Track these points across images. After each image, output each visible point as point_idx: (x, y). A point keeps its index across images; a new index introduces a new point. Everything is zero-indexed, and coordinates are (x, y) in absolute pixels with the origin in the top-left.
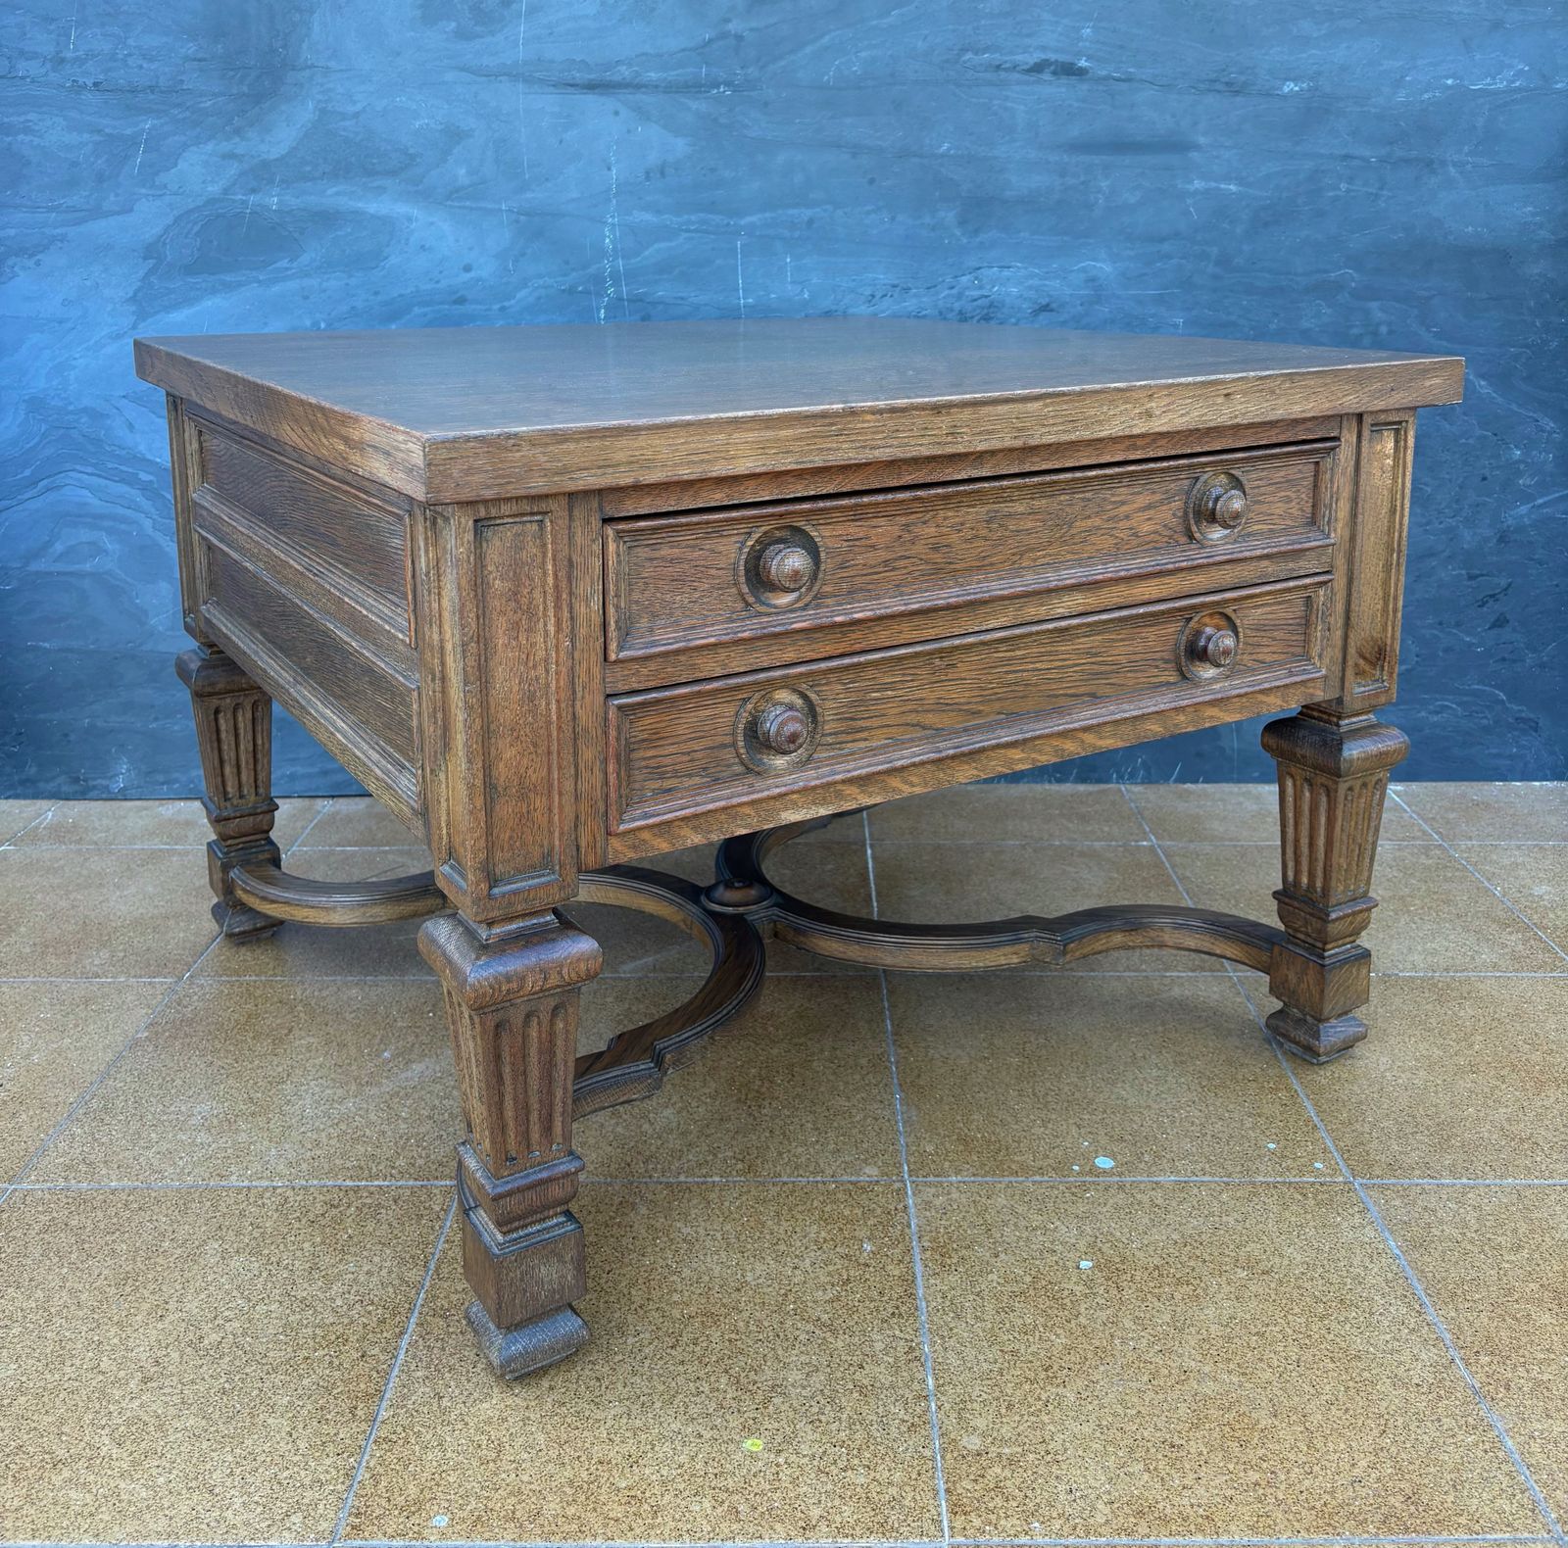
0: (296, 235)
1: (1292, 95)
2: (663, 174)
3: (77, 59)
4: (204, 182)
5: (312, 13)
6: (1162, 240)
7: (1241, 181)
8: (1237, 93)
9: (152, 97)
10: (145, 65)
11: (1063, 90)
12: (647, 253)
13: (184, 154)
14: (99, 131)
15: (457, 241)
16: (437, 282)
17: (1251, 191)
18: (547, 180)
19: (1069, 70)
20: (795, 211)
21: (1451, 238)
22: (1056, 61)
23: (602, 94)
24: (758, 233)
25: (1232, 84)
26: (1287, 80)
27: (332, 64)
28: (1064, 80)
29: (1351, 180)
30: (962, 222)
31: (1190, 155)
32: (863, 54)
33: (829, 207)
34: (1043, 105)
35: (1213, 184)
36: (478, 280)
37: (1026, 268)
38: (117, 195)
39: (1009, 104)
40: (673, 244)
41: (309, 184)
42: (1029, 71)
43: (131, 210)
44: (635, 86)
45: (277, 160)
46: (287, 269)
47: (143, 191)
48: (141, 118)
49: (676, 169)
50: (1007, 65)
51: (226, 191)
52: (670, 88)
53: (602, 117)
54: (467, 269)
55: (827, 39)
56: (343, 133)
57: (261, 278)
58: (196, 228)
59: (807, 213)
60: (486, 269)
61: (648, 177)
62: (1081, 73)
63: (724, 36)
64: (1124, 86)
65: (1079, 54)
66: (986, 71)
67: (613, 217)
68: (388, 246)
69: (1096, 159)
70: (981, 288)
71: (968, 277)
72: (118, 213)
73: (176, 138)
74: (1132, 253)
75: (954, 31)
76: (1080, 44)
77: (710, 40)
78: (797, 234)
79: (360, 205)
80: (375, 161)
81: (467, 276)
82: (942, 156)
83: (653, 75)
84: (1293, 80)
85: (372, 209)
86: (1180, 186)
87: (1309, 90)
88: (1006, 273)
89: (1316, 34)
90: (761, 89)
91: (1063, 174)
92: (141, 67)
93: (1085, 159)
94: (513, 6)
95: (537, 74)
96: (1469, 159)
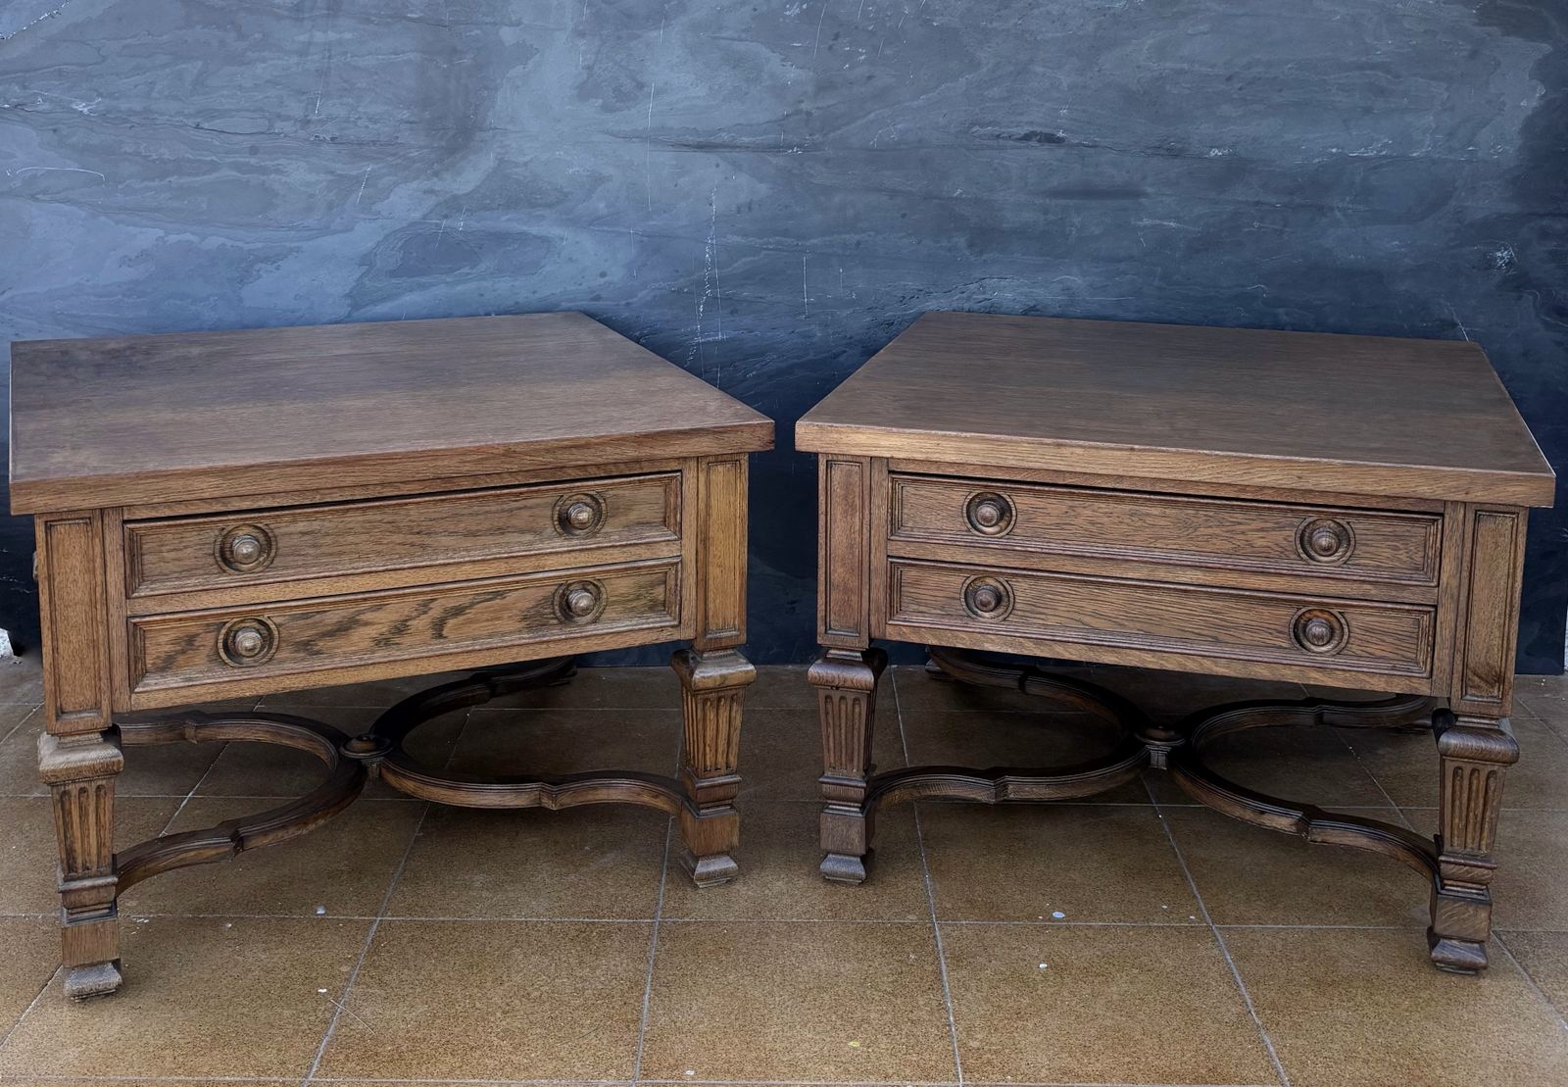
0: (476, 250)
1: (1217, 159)
2: (750, 209)
3: (320, 121)
4: (408, 210)
5: (497, 91)
6: (1120, 261)
7: (1178, 219)
8: (1175, 156)
9: (374, 148)
10: (371, 126)
11: (1046, 153)
12: (736, 265)
13: (396, 189)
14: (332, 172)
15: (596, 255)
16: (581, 284)
17: (1186, 227)
18: (665, 212)
19: (1050, 139)
20: (847, 236)
21: (1338, 263)
22: (1041, 132)
23: (707, 152)
24: (819, 252)
25: (1172, 150)
26: (1212, 147)
27: (509, 127)
28: (1047, 146)
29: (1261, 220)
30: (971, 245)
31: (1141, 200)
32: (899, 126)
33: (872, 233)
34: (1031, 164)
35: (1158, 222)
36: (610, 284)
37: (1016, 279)
38: (342, 218)
39: (1006, 163)
40: (756, 258)
41: (488, 212)
42: (1020, 139)
43: (352, 230)
44: (734, 147)
45: (464, 195)
46: (468, 274)
47: (362, 216)
48: (364, 163)
49: (760, 206)
50: (1004, 135)
51: (424, 217)
52: (758, 149)
53: (708, 171)
54: (603, 275)
55: (872, 116)
56: (514, 177)
57: (448, 280)
58: (400, 244)
59: (857, 237)
60: (617, 275)
61: (739, 211)
62: (1059, 141)
63: (798, 112)
64: (1092, 150)
65: (1059, 128)
66: (989, 139)
67: (712, 239)
68: (545, 258)
69: (1071, 202)
70: (984, 293)
71: (975, 285)
72: (342, 232)
73: (391, 178)
74: (1097, 270)
75: (966, 111)
76: (1059, 121)
77: (788, 115)
78: (848, 253)
79: (525, 228)
80: (537, 197)
81: (603, 280)
82: (956, 198)
83: (746, 140)
84: (1217, 147)
85: (534, 230)
86: (1133, 222)
87: (1229, 154)
88: (1003, 283)
89: (1234, 115)
90: (824, 150)
91: (1046, 212)
92: (367, 127)
93: (1062, 202)
94: (645, 89)
95: (660, 138)
96: (1351, 206)
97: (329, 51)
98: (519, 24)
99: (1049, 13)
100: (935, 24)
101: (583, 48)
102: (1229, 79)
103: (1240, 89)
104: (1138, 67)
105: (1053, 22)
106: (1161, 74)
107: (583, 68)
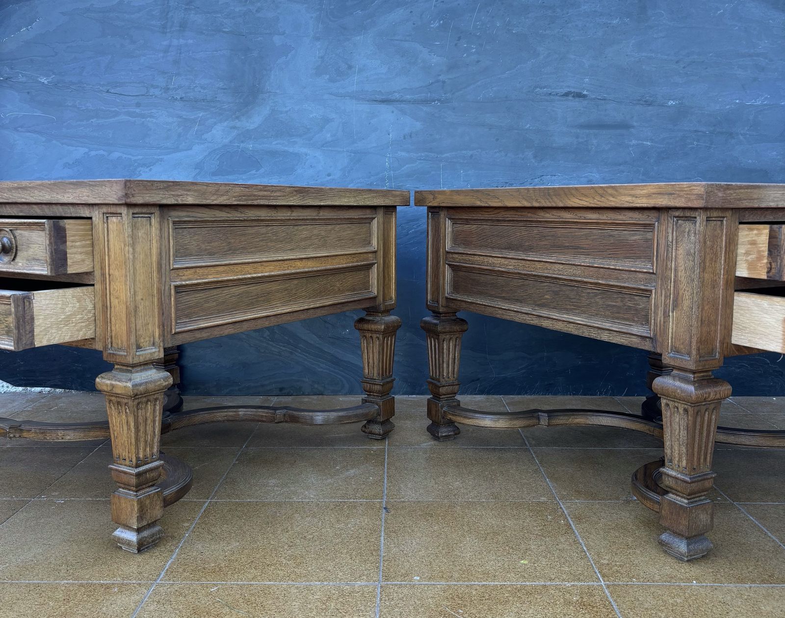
0: (259, 160)
1: (672, 106)
2: (411, 136)
3: (174, 88)
4: (222, 138)
5: (271, 71)
6: (620, 165)
7: (652, 140)
8: (649, 105)
9: (203, 103)
10: (202, 91)
11: (577, 103)
12: (403, 169)
13: (215, 126)
14: (181, 117)
15: (325, 164)
16: (317, 180)
17: (656, 145)
18: (363, 139)
19: (579, 95)
20: (465, 152)
21: (742, 165)
22: (574, 92)
23: (387, 104)
24: (449, 161)
25: (647, 101)
26: (670, 100)
27: (278, 91)
28: (577, 99)
29: (698, 141)
30: (535, 157)
31: (630, 130)
32: (494, 89)
33: (480, 150)
34: (569, 109)
35: (640, 142)
36: (333, 180)
37: (562, 176)
38: (186, 143)
39: (555, 109)
40: (414, 165)
41: (266, 139)
42: (562, 96)
43: (191, 149)
44: (402, 101)
45: (253, 130)
46: (255, 174)
47: (197, 141)
48: (198, 112)
49: (416, 135)
50: (554, 93)
51: (231, 142)
52: (415, 102)
53: (387, 114)
54: (329, 175)
55: (479, 83)
56: (281, 119)
57: (244, 177)
58: (218, 157)
59: (471, 152)
60: (336, 175)
61: (405, 138)
62: (584, 96)
63: (438, 81)
64: (603, 102)
65: (584, 89)
66: (545, 95)
67: (389, 154)
68: (297, 165)
69: (592, 131)
70: (543, 184)
71: (538, 179)
72: (186, 150)
73: (212, 120)
74: (607, 170)
75: (532, 80)
76: (584, 85)
77: (432, 83)
78: (465, 162)
79: (286, 148)
80: (293, 131)
81: (329, 178)
82: (527, 129)
83: (408, 97)
84: (672, 100)
85: (291, 150)
86: (626, 143)
87: (680, 103)
88: (553, 178)
89: (681, 82)
90: (452, 102)
91: (577, 137)
92: (200, 92)
93: (587, 131)
94: (353, 69)
95: (361, 96)
96: (748, 132)
97: (180, 50)
98: (284, 33)
99: (577, 26)
100: (514, 32)
101: (319, 47)
102: (677, 62)
103: (684, 68)
104: (627, 55)
105: (580, 31)
106: (640, 59)
107: (319, 58)
